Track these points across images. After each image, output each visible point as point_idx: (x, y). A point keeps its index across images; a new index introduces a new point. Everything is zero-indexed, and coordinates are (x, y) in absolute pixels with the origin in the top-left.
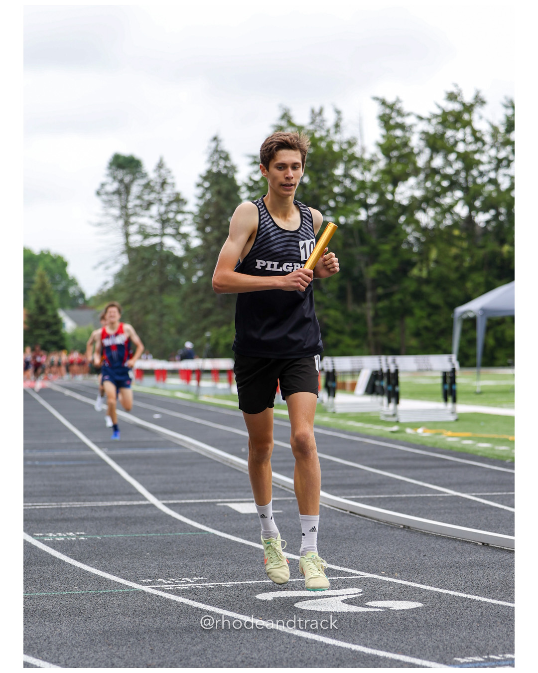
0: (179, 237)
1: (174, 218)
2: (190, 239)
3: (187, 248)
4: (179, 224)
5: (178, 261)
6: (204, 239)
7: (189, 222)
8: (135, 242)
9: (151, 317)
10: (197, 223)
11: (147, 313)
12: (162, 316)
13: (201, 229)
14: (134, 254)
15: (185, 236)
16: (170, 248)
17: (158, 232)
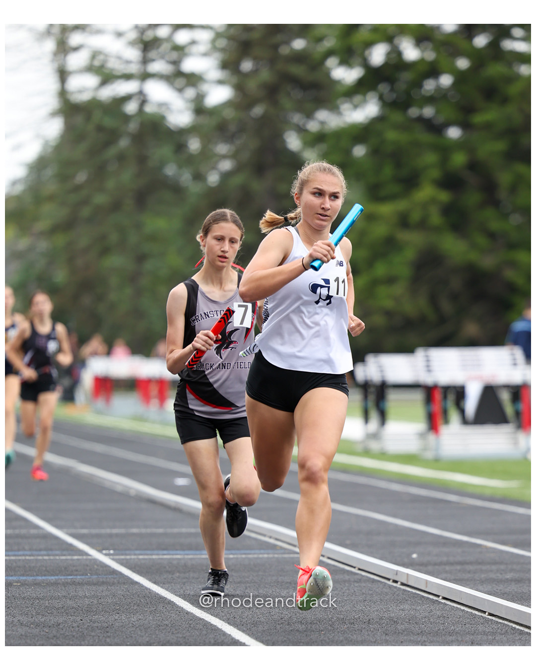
0: (181, 82)
1: (169, 39)
2: (205, 87)
3: (199, 109)
4: (180, 50)
5: (178, 138)
6: (239, 88)
7: (202, 48)
8: (80, 92)
9: (116, 261)
10: (223, 50)
11: (105, 251)
12: (141, 258)
13: (229, 65)
14: (79, 119)
15: (193, 79)
16: (161, 105)
17: (134, 68)
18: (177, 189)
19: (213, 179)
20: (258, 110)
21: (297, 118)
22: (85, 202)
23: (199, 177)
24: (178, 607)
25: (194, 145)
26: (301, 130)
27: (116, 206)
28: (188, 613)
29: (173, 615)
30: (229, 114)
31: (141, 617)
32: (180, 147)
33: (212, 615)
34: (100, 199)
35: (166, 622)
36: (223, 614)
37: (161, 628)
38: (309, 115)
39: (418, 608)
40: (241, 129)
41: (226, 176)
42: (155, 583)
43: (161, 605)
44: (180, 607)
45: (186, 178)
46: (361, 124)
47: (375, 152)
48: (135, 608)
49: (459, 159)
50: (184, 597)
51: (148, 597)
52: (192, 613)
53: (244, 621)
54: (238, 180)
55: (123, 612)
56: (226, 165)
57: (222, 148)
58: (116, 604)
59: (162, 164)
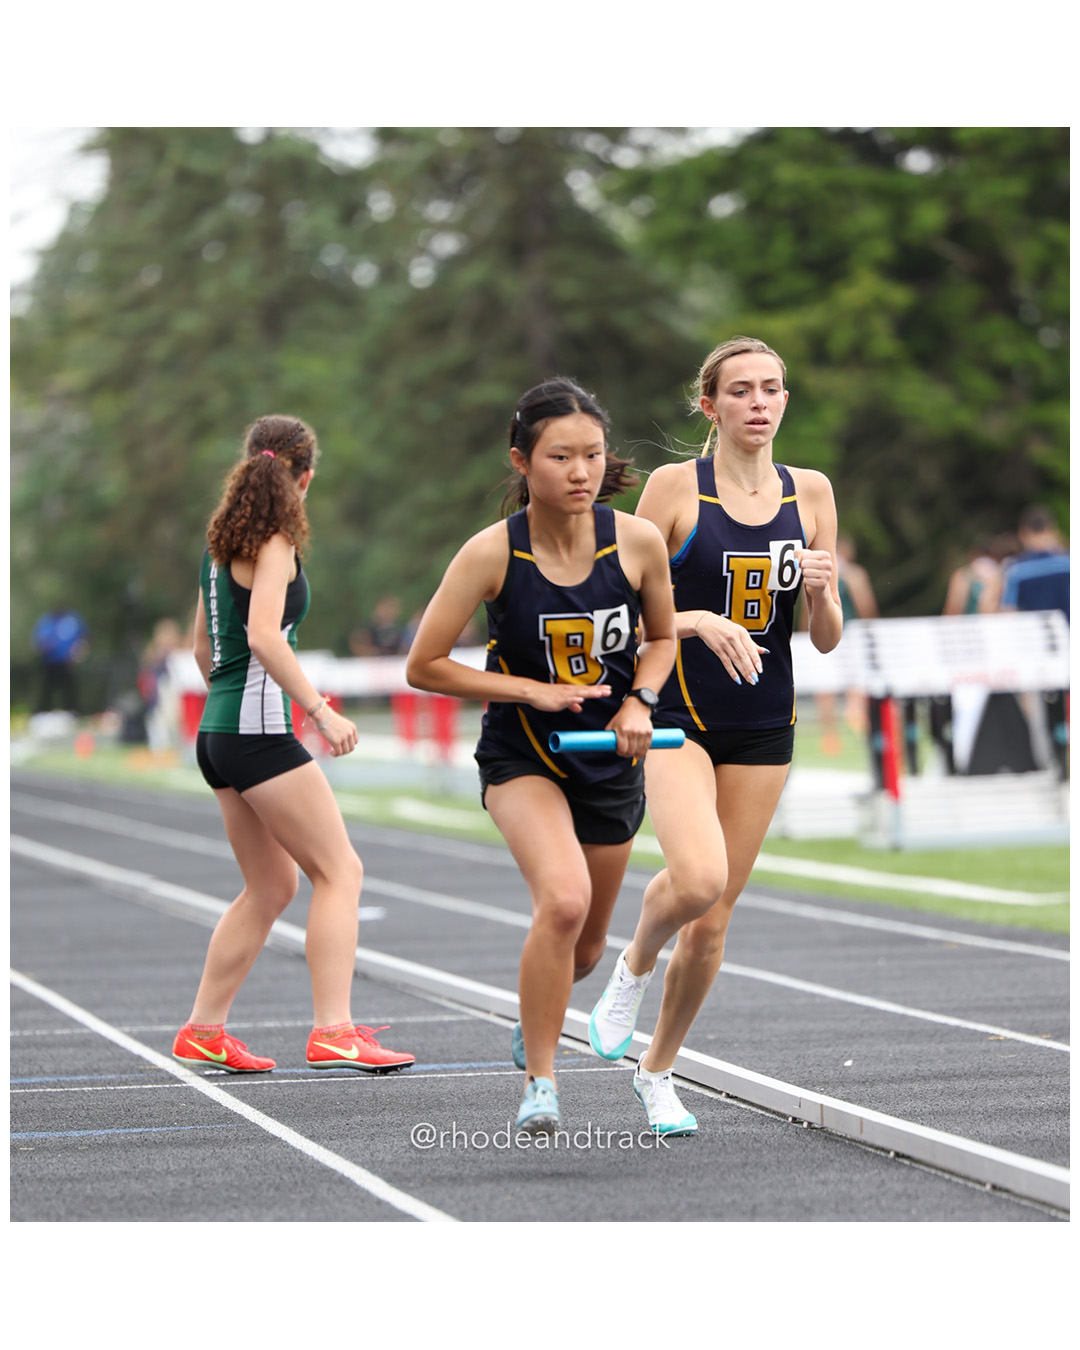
11: (202, 429)
18: (346, 297)
19: (421, 273)
21: (592, 142)
22: (158, 329)
23: (391, 272)
24: (358, 1189)
25: (380, 205)
26: (601, 166)
27: (222, 338)
32: (351, 211)
34: (189, 323)
38: (618, 136)
39: (857, 1177)
40: (477, 165)
41: (448, 266)
42: (311, 1137)
43: (325, 1185)
44: (364, 1191)
45: (365, 273)
46: (724, 148)
47: (756, 208)
49: (930, 217)
50: (372, 1167)
51: (299, 1170)
54: (473, 275)
55: (246, 1204)
56: (447, 245)
57: (439, 210)
58: (232, 1186)
59: (316, 245)
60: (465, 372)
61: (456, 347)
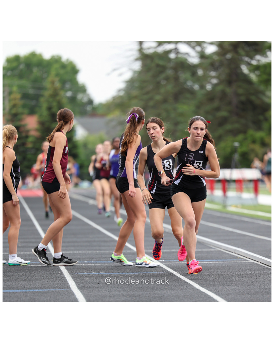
2: (205, 45)
3: (202, 56)
5: (192, 69)
6: (220, 45)
8: (149, 48)
12: (176, 124)
14: (148, 61)
16: (185, 54)
18: (192, 92)
19: (209, 87)
20: (229, 56)
21: (247, 59)
22: (151, 99)
23: (202, 87)
24: (193, 286)
25: (200, 72)
26: (249, 64)
27: (165, 101)
28: (198, 290)
29: (191, 291)
30: (216, 58)
31: (176, 292)
32: (194, 74)
33: (208, 290)
34: (158, 97)
35: (188, 294)
36: (213, 290)
37: (185, 297)
38: (252, 58)
40: (221, 64)
41: (215, 86)
43: (186, 286)
44: (194, 287)
45: (196, 87)
48: (174, 287)
51: (180, 282)
52: (199, 290)
53: (223, 293)
54: (220, 88)
55: (169, 289)
56: (215, 81)
57: (213, 74)
59: (186, 80)
60: (218, 109)
61: (216, 104)
